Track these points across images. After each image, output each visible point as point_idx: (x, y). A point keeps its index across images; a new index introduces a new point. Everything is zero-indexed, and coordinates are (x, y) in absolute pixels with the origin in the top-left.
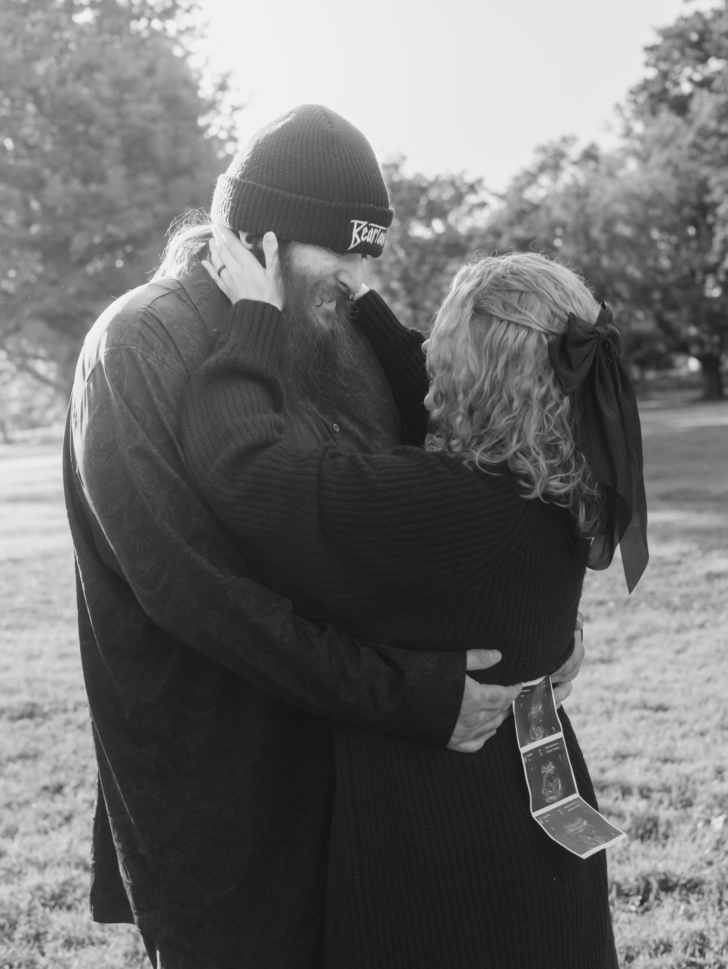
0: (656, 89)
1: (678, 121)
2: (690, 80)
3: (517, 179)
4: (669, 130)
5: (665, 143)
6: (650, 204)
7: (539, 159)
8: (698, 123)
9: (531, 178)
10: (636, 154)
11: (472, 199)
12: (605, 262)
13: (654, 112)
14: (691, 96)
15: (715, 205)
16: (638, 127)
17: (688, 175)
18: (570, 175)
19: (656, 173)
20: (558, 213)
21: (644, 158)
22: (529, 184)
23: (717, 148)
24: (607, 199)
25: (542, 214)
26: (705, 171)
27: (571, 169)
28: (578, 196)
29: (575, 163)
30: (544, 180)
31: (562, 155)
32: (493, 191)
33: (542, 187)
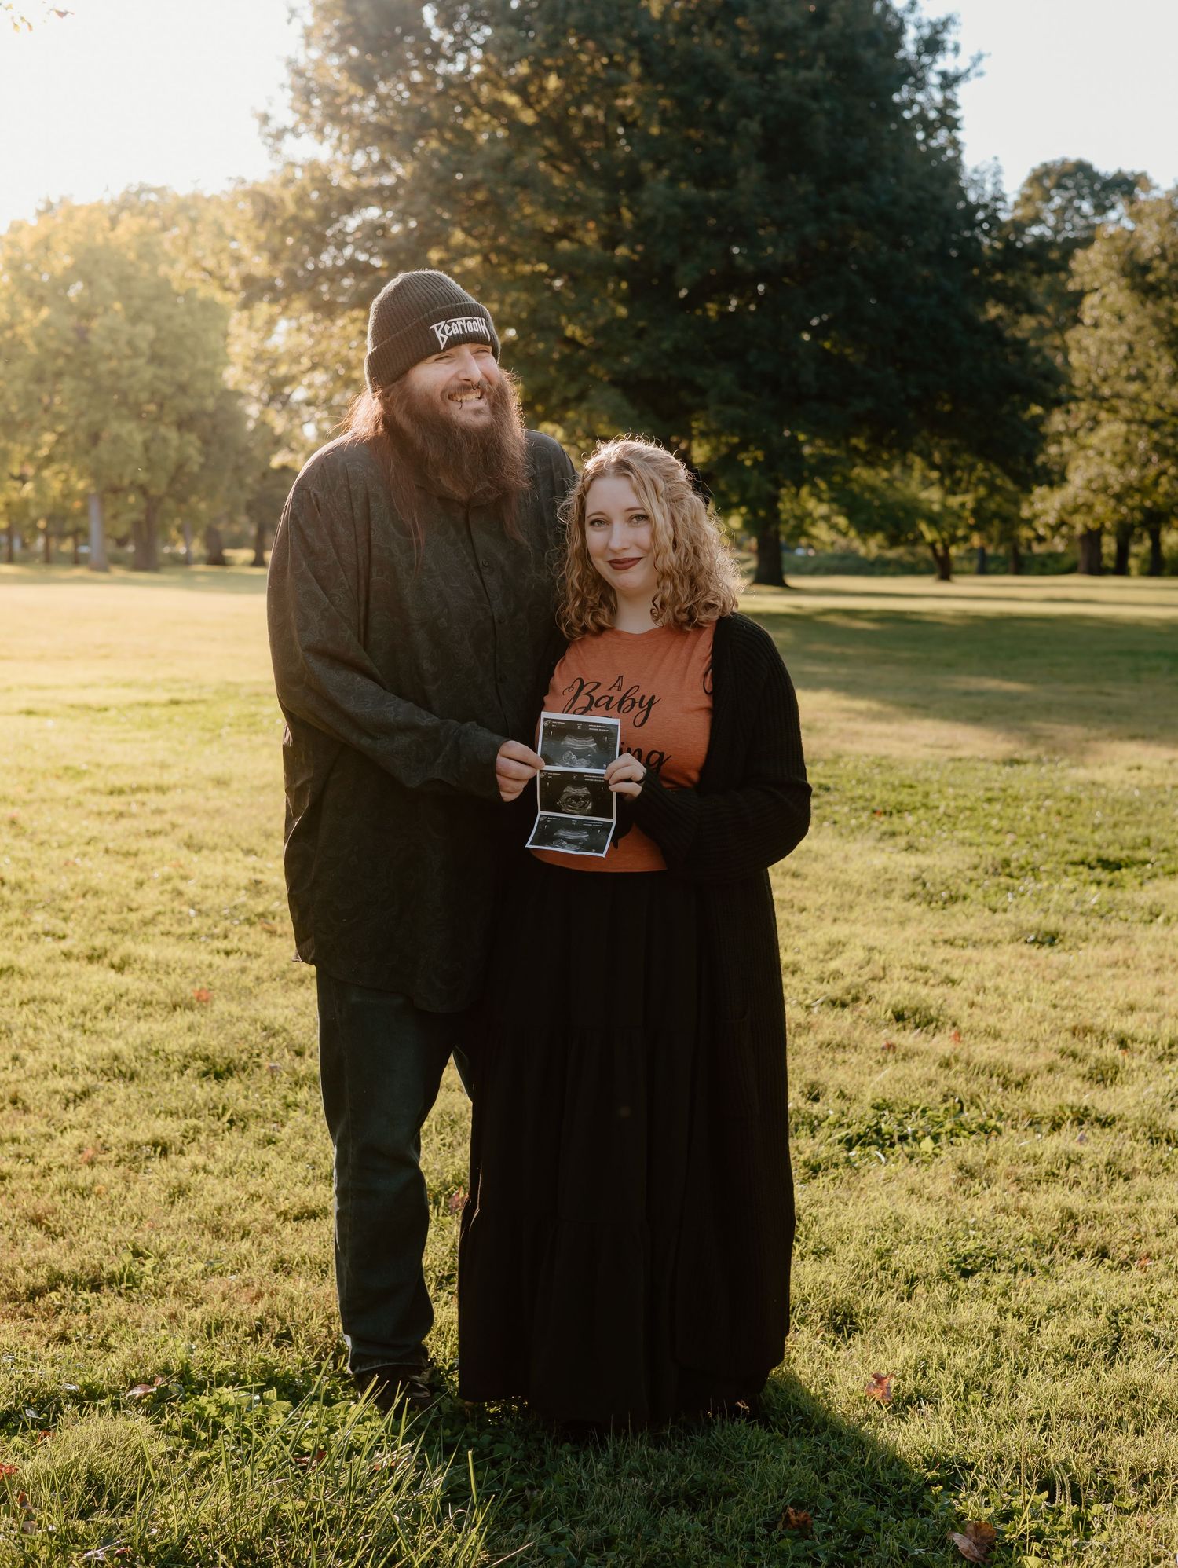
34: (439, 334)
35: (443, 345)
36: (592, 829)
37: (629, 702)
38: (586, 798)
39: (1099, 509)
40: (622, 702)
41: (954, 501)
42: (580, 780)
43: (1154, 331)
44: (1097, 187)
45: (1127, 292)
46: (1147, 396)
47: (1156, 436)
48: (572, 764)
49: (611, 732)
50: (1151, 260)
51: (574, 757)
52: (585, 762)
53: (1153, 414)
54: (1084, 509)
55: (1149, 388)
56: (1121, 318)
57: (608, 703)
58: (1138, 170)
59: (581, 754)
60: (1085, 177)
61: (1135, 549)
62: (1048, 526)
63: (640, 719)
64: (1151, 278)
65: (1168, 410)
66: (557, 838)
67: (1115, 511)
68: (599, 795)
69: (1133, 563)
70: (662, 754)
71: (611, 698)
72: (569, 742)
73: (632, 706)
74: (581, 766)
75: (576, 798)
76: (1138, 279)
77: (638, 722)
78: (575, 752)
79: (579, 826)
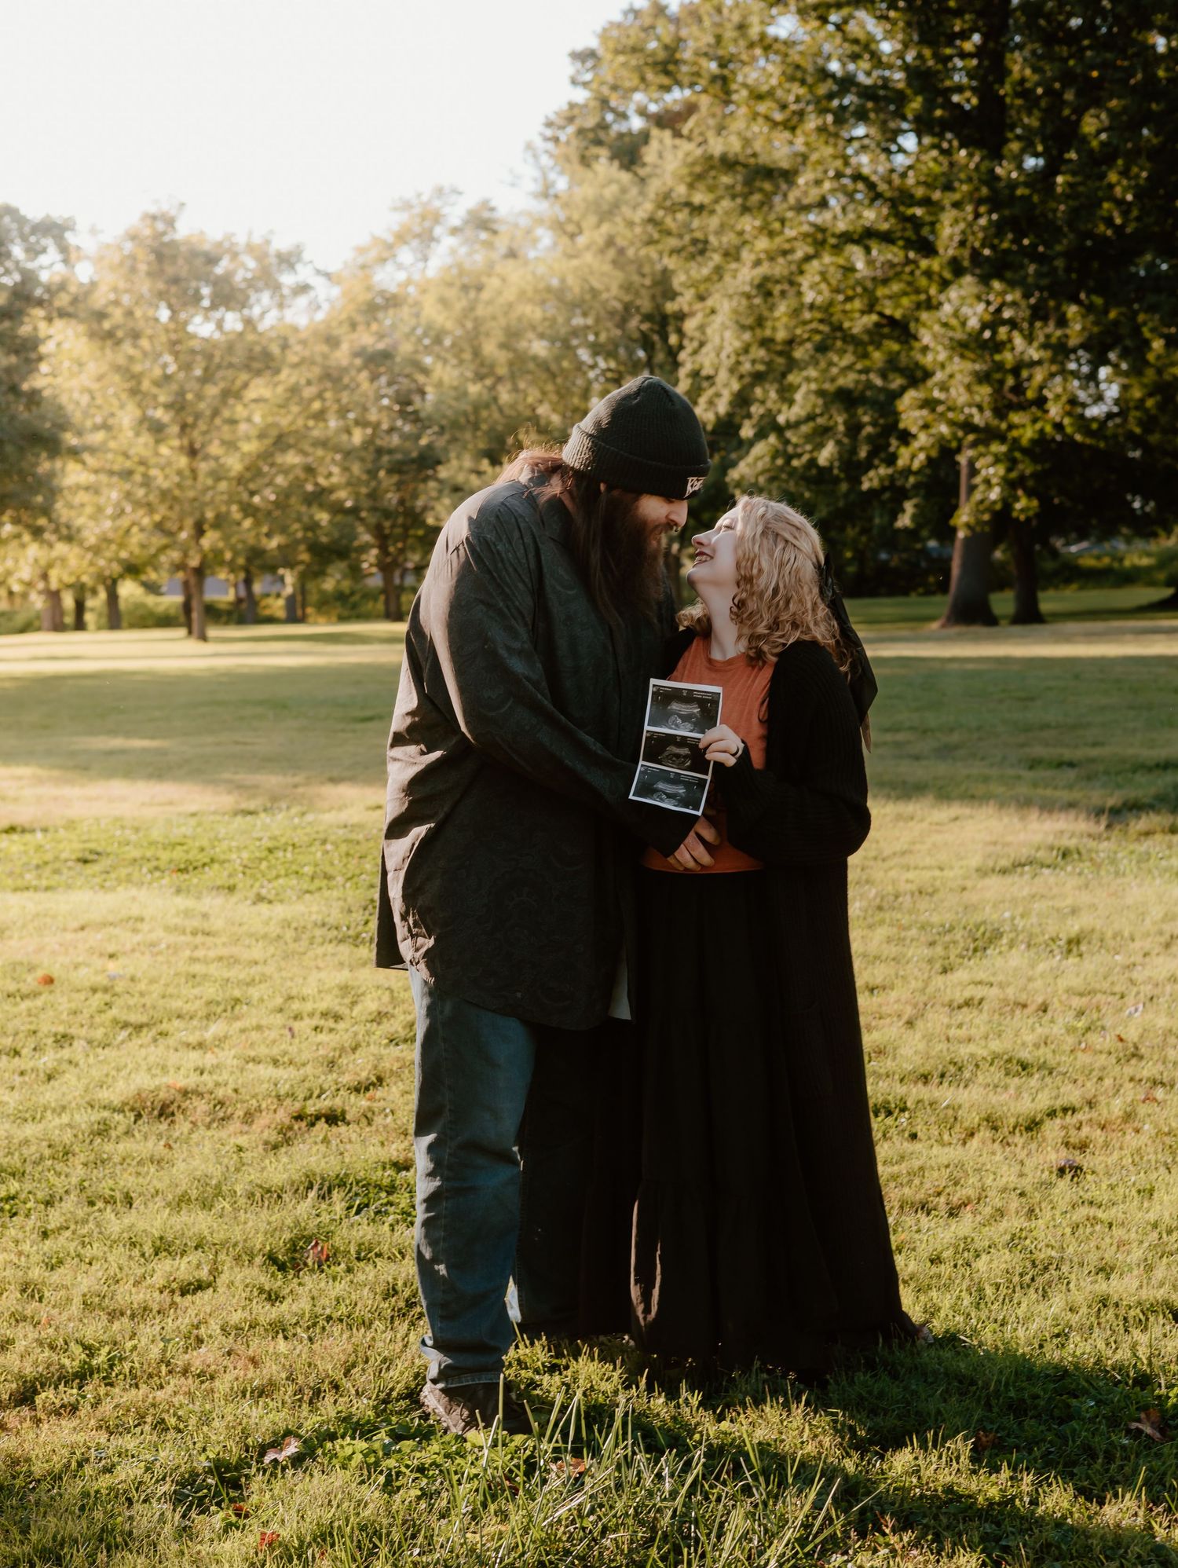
0: (590, 122)
1: (625, 177)
2: (642, 112)
3: (361, 250)
4: (611, 192)
5: (607, 212)
6: (577, 305)
7: (395, 221)
8: (655, 186)
9: (386, 251)
10: (558, 226)
11: (287, 280)
12: (505, 396)
13: (585, 161)
14: (645, 137)
15: (681, 317)
16: (561, 184)
17: (639, 264)
18: (445, 252)
19: (588, 257)
20: (432, 312)
21: (569, 230)
22: (383, 260)
23: (687, 226)
24: (510, 295)
25: (405, 312)
26: (670, 263)
27: (448, 242)
28: (465, 288)
29: (455, 231)
30: (406, 255)
31: (437, 218)
32: (321, 267)
33: (400, 267)
36: (688, 784)
38: (686, 757)
39: (73, 562)
42: (683, 742)
43: (117, 378)
44: (27, 229)
45: (84, 339)
46: (112, 444)
47: (127, 486)
48: (677, 727)
49: (714, 700)
50: (106, 306)
51: (679, 721)
52: (689, 726)
53: (120, 464)
54: (58, 563)
55: (114, 438)
56: (81, 365)
58: (66, 216)
59: (686, 718)
60: (13, 221)
61: (90, 603)
62: (21, 581)
64: (106, 325)
65: (136, 459)
66: (656, 791)
67: (91, 564)
68: (697, 757)
69: (89, 617)
72: (675, 706)
74: (685, 729)
75: (678, 756)
76: (95, 326)
78: (681, 716)
79: (676, 780)
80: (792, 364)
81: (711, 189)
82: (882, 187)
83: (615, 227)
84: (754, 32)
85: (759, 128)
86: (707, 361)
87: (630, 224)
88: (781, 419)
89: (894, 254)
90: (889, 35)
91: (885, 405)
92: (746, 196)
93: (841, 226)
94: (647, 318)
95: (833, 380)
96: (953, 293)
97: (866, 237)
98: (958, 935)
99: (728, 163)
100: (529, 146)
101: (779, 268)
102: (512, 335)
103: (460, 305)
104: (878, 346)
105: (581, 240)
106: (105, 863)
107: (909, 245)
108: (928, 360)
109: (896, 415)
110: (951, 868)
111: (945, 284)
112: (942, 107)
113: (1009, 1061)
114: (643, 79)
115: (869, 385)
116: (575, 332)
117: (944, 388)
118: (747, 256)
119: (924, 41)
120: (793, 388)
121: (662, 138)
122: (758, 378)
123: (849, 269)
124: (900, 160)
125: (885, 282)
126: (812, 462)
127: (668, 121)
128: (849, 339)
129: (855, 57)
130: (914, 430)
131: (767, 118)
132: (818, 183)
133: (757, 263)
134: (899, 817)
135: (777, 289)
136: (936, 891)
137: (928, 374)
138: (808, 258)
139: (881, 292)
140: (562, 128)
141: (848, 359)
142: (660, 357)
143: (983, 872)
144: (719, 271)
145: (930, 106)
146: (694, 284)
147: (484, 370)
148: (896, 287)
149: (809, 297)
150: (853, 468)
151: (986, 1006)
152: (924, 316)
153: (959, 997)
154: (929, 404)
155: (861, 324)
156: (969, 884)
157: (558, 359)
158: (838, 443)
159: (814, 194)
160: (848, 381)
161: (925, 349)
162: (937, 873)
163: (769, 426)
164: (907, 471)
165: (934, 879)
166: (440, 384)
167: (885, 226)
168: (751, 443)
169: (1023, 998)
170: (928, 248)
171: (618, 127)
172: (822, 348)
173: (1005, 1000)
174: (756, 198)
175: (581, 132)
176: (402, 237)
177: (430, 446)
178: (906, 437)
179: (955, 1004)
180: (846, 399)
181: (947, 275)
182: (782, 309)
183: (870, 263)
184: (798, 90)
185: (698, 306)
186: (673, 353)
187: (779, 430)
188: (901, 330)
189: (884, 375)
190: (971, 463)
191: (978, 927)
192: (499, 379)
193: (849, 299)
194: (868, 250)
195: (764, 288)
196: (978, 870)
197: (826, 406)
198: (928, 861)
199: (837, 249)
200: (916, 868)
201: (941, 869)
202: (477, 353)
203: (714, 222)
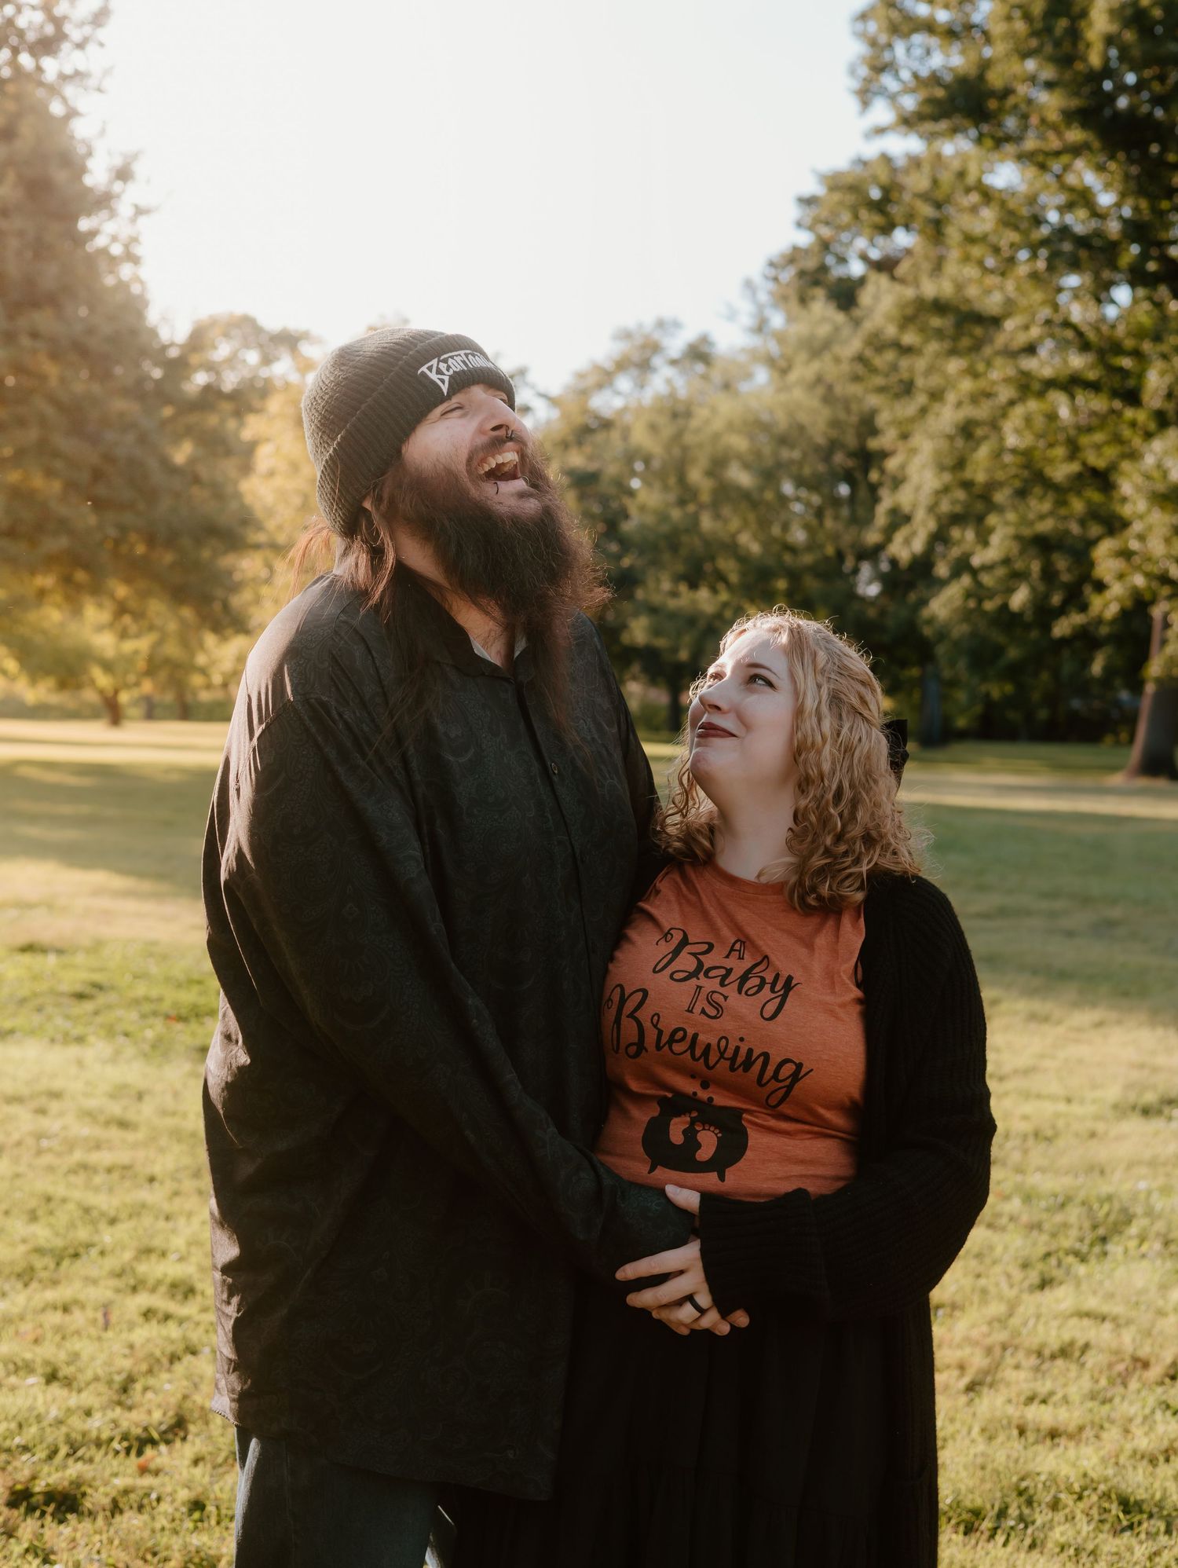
0: (811, 264)
1: (840, 317)
2: (864, 257)
3: (581, 376)
4: (824, 331)
5: (817, 349)
6: (783, 440)
7: (616, 349)
8: (868, 326)
9: (604, 378)
10: (770, 362)
12: (707, 522)
13: (803, 301)
14: (862, 281)
15: (884, 455)
16: (777, 320)
17: (846, 403)
18: (663, 380)
19: (798, 394)
20: (640, 437)
21: (781, 368)
22: (600, 386)
23: (894, 367)
24: (718, 425)
25: (615, 435)
26: (873, 400)
27: (667, 372)
28: (675, 415)
29: (674, 363)
30: (624, 383)
31: (655, 348)
32: (542, 389)
33: (618, 393)
34: (433, 376)
35: (445, 389)
37: (756, 981)
40: (744, 978)
41: (128, 646)
44: (263, 339)
56: (295, 468)
57: (724, 978)
58: (302, 328)
60: (251, 330)
63: (770, 1009)
70: (799, 1066)
71: (729, 971)
73: (760, 987)
77: (767, 1014)
80: (992, 507)
81: (922, 330)
82: (1091, 336)
83: (824, 365)
84: (971, 179)
85: (971, 272)
86: (905, 498)
87: (837, 360)
88: (976, 561)
89: (1098, 403)
90: (1107, 186)
91: (1082, 553)
92: (955, 338)
93: (1047, 372)
94: (852, 455)
95: (1031, 523)
96: (1157, 445)
97: (1071, 384)
98: (1073, 1214)
99: (939, 307)
100: (749, 285)
101: (982, 412)
102: (717, 465)
103: (668, 431)
104: (1079, 493)
105: (793, 376)
106: (102, 999)
107: (1115, 394)
108: (1127, 511)
109: (1091, 565)
110: (1082, 1102)
111: (1148, 436)
112: (1158, 259)
113: (1106, 1496)
114: (856, 217)
115: (1067, 532)
116: (780, 465)
117: (1141, 538)
118: (951, 397)
119: (1141, 192)
120: (991, 531)
121: (880, 283)
122: (957, 519)
123: (1052, 417)
124: (1111, 312)
125: (1089, 430)
126: (1005, 607)
127: (885, 266)
128: (1048, 484)
129: (1069, 207)
130: (1108, 578)
131: (980, 263)
132: (1026, 327)
133: (959, 404)
134: (1033, 1017)
135: (979, 432)
136: (1057, 1135)
137: (1125, 524)
138: (1012, 403)
139: (1085, 440)
140: (783, 267)
141: (1046, 506)
142: (863, 493)
143: (1122, 1110)
144: (923, 411)
145: (1144, 257)
146: (897, 423)
147: (687, 495)
148: (1099, 437)
149: (1011, 440)
150: (1045, 614)
151: (1091, 1359)
152: (1126, 466)
153: (1053, 1336)
154: (1126, 554)
155: (1061, 471)
156: (1100, 1127)
157: (762, 489)
158: (1033, 589)
159: (1022, 339)
160: (1046, 526)
161: (1124, 500)
162: (1062, 1107)
163: (962, 566)
164: (1099, 621)
165: (1058, 1115)
166: (643, 508)
167: (1092, 375)
168: (943, 583)
169: (1144, 1352)
170: (1133, 397)
171: (837, 272)
172: (1022, 493)
173: (1117, 1352)
174: (965, 342)
175: (802, 274)
176: (622, 365)
177: (631, 568)
178: (1100, 587)
179: (1047, 1353)
180: (1043, 545)
181: (1152, 426)
182: (983, 452)
183: (1075, 410)
184: (1013, 236)
185: (900, 444)
186: (873, 489)
187: (974, 572)
188: (1102, 479)
189: (1082, 522)
190: (1166, 616)
191: (1101, 1201)
192: (702, 506)
193: (1051, 445)
194: (1072, 397)
195: (967, 431)
196: (1115, 1107)
197: (1022, 552)
198: (1054, 1088)
199: (1041, 395)
200: (1039, 1096)
201: (1069, 1100)
202: (682, 479)
203: (921, 364)
